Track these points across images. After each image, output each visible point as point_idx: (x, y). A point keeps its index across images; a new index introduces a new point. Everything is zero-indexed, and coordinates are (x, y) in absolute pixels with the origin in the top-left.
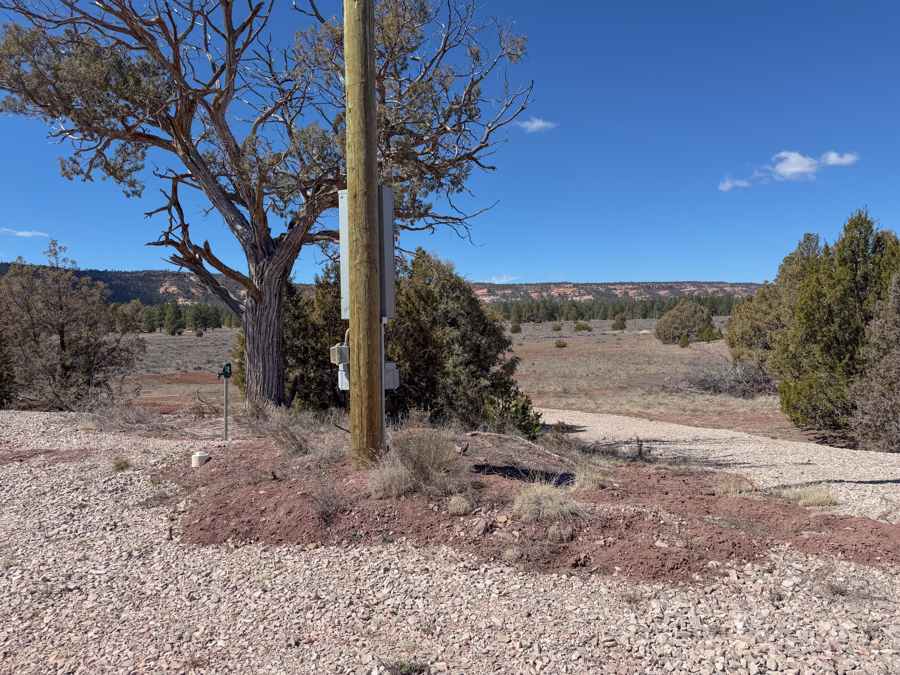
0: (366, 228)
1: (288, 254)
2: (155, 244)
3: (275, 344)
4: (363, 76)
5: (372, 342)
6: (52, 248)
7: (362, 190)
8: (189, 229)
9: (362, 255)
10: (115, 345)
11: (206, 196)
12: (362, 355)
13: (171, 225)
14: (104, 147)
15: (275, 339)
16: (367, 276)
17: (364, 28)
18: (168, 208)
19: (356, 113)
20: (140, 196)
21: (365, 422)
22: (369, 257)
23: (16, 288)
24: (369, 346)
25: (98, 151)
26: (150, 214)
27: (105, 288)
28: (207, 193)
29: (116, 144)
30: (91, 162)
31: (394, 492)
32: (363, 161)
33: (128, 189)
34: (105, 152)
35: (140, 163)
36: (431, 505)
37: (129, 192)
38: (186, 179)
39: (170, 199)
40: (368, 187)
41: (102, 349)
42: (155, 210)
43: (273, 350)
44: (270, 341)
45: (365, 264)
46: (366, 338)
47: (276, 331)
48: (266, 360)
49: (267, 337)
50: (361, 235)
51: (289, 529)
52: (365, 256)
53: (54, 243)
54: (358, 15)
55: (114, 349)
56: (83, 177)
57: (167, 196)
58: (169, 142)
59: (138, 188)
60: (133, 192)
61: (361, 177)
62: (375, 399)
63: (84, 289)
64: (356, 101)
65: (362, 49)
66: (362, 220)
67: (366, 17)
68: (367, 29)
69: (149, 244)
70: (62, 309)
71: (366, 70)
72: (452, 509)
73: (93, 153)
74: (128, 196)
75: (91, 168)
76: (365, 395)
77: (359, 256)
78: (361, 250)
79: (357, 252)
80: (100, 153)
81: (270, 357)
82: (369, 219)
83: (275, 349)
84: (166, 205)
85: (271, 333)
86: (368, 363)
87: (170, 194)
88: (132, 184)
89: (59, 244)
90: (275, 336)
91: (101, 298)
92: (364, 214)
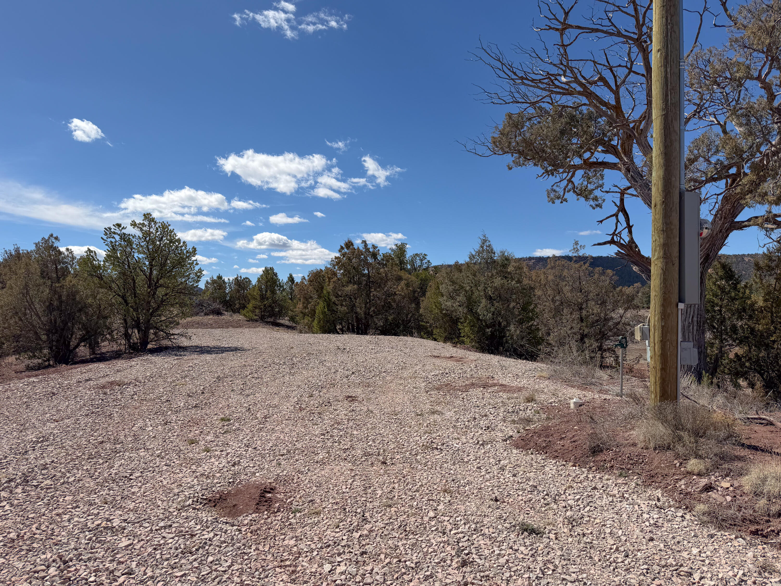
0: (663, 230)
1: (707, 243)
2: (599, 244)
3: (695, 324)
4: (663, 110)
5: (665, 323)
6: (575, 247)
7: (660, 200)
8: (633, 229)
9: (659, 253)
10: (618, 320)
11: (642, 202)
12: (656, 334)
13: (616, 228)
14: (572, 177)
15: (695, 319)
16: (663, 270)
17: (666, 71)
18: (616, 215)
19: (657, 140)
20: (601, 207)
21: (658, 389)
22: (665, 253)
23: (551, 277)
24: (663, 327)
25: (568, 180)
26: (601, 222)
27: (613, 275)
28: (643, 200)
29: (580, 173)
30: (565, 189)
31: (652, 445)
32: (662, 177)
33: (592, 203)
34: (573, 179)
35: (601, 182)
36: (676, 462)
37: (594, 206)
38: (629, 191)
39: (618, 207)
40: (665, 197)
41: (610, 323)
42: (605, 218)
43: (693, 328)
44: (690, 320)
45: (661, 260)
46: (660, 320)
47: (696, 312)
48: (687, 337)
49: (688, 316)
50: (659, 236)
51: (566, 451)
52: (661, 253)
53: (576, 243)
54: (661, 62)
55: (618, 323)
56: (560, 200)
57: (616, 205)
58: (615, 164)
59: (600, 202)
60: (597, 205)
61: (660, 190)
62: (668, 371)
63: (596, 276)
64: (658, 130)
65: (663, 89)
66: (660, 224)
67: (667, 62)
68: (669, 70)
69: (595, 245)
70: (581, 292)
71: (666, 105)
72: (689, 468)
73: (565, 182)
74: (594, 208)
75: (564, 193)
76: (659, 367)
77: (656, 254)
78: (658, 249)
79: (655, 250)
80: (570, 181)
81: (690, 334)
82: (666, 223)
83: (695, 328)
84: (614, 213)
85: (692, 313)
86: (661, 341)
87: (618, 204)
88: (596, 199)
89: (580, 243)
90: (696, 316)
91: (610, 283)
92: (661, 219)
